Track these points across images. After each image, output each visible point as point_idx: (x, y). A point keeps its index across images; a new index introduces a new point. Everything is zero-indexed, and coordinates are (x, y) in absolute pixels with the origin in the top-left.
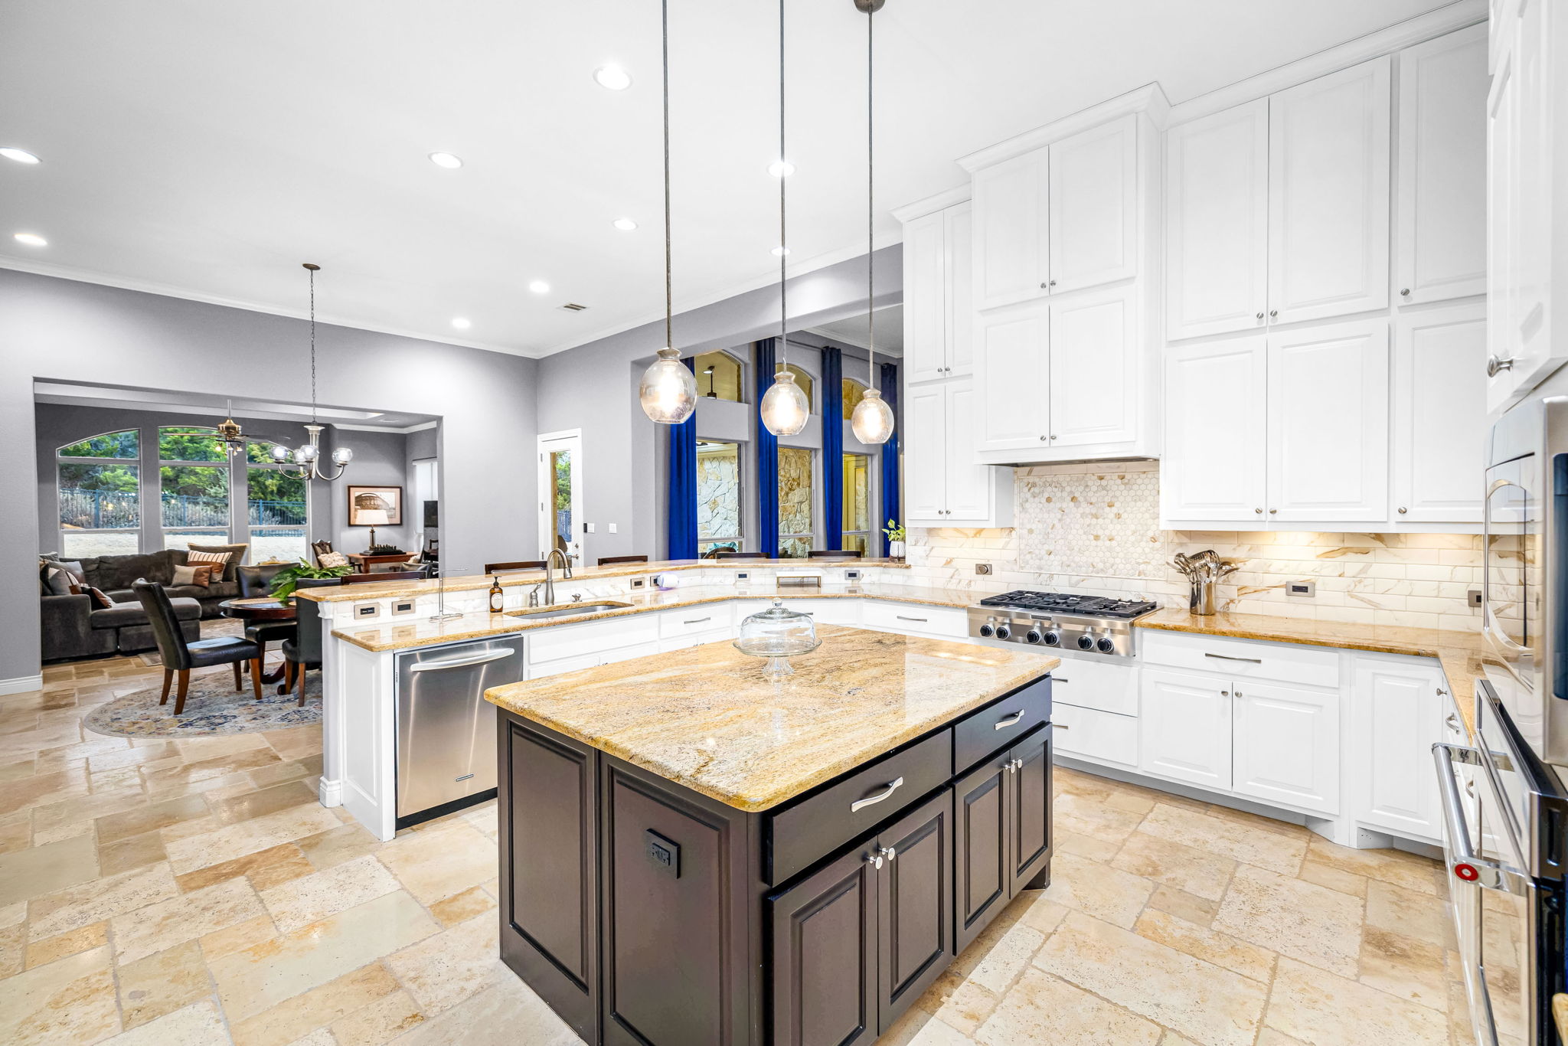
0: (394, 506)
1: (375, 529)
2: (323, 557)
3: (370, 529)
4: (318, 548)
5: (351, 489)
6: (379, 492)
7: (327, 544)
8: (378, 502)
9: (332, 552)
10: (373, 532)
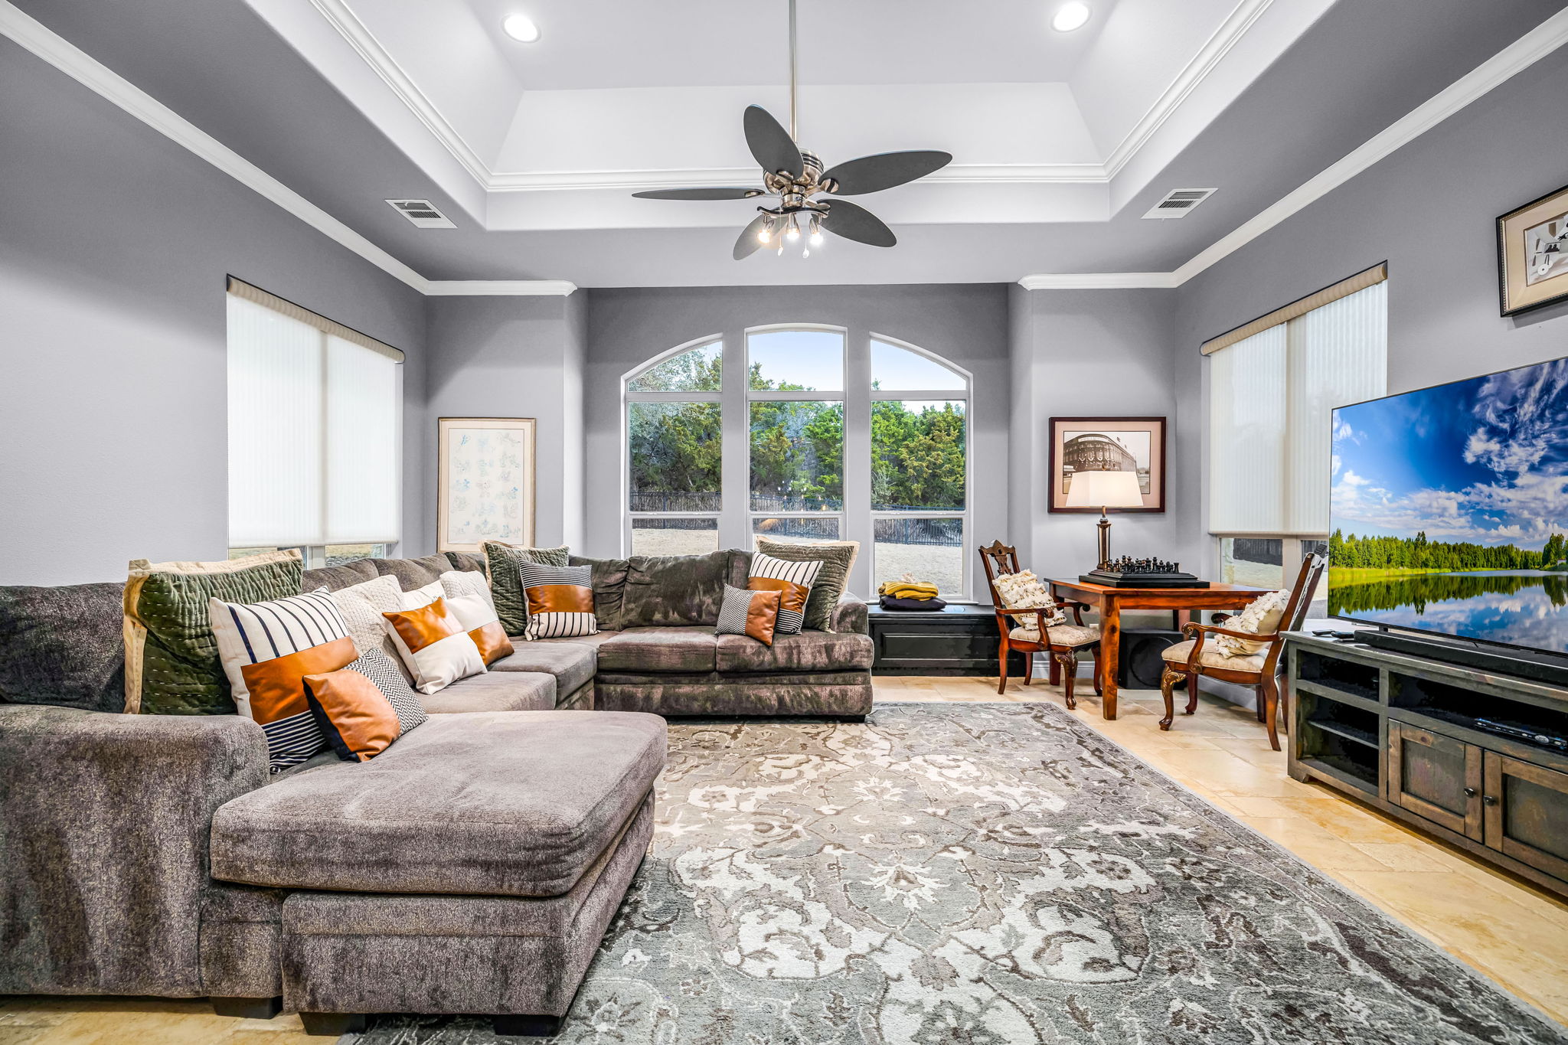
0: (1147, 467)
1: (1110, 519)
2: (1003, 583)
3: (1097, 519)
4: (992, 561)
5: (1057, 424)
6: (1112, 433)
7: (1006, 549)
8: (1113, 456)
9: (1017, 571)
10: (1104, 525)
